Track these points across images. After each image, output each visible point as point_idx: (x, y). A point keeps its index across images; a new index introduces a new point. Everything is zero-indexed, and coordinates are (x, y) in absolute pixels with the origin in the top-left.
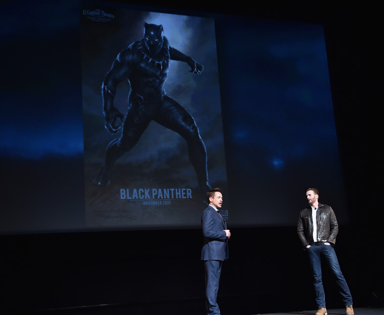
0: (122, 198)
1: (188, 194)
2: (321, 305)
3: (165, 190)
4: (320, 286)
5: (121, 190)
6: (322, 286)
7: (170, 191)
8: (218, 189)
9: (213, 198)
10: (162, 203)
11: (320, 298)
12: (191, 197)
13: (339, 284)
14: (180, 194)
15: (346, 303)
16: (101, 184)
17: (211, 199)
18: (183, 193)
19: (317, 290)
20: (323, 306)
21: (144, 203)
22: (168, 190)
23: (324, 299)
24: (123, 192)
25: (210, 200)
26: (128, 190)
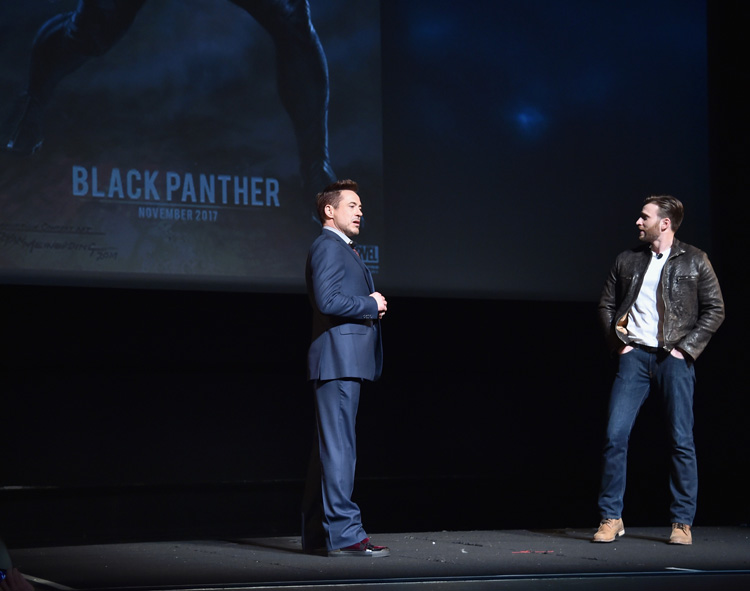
0: (76, 192)
1: (269, 193)
2: (609, 511)
3: (203, 178)
4: (618, 464)
5: (76, 170)
6: (625, 465)
7: (218, 184)
8: (349, 182)
9: (336, 208)
10: (194, 215)
11: (610, 493)
12: (277, 204)
13: (677, 464)
14: (245, 191)
15: (675, 516)
16: (14, 146)
17: (329, 211)
18: (256, 192)
19: (608, 473)
20: (615, 515)
21: (141, 212)
22: (212, 178)
23: (621, 498)
24: (80, 175)
25: (327, 210)
26: (94, 171)
